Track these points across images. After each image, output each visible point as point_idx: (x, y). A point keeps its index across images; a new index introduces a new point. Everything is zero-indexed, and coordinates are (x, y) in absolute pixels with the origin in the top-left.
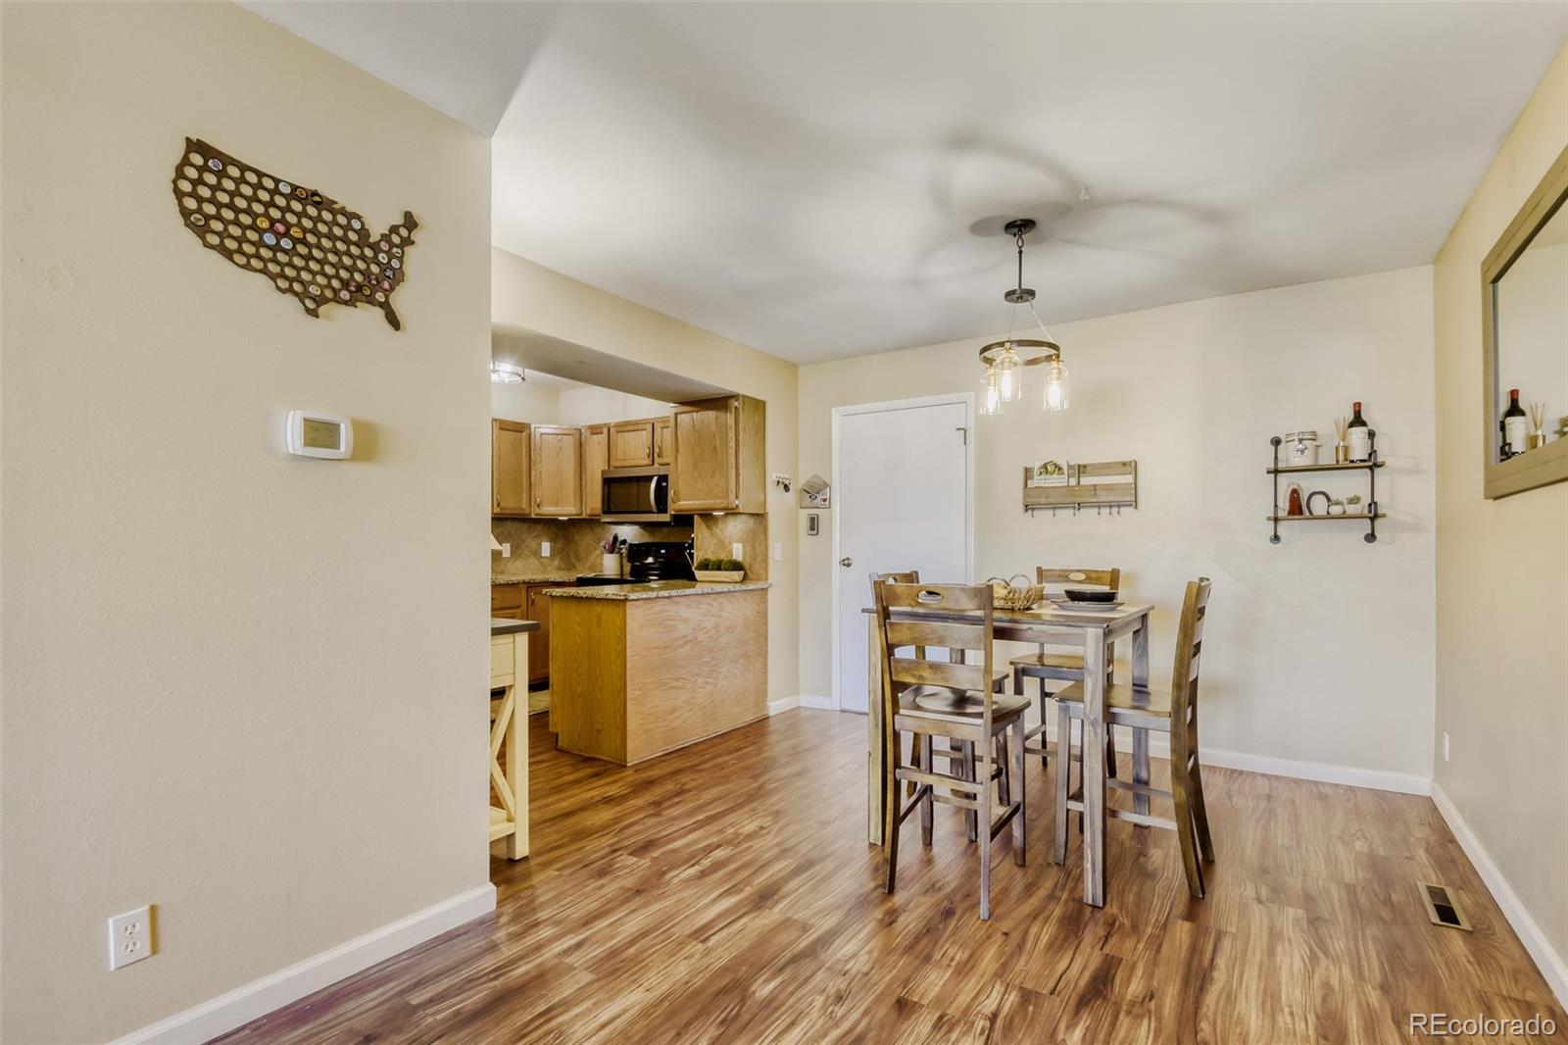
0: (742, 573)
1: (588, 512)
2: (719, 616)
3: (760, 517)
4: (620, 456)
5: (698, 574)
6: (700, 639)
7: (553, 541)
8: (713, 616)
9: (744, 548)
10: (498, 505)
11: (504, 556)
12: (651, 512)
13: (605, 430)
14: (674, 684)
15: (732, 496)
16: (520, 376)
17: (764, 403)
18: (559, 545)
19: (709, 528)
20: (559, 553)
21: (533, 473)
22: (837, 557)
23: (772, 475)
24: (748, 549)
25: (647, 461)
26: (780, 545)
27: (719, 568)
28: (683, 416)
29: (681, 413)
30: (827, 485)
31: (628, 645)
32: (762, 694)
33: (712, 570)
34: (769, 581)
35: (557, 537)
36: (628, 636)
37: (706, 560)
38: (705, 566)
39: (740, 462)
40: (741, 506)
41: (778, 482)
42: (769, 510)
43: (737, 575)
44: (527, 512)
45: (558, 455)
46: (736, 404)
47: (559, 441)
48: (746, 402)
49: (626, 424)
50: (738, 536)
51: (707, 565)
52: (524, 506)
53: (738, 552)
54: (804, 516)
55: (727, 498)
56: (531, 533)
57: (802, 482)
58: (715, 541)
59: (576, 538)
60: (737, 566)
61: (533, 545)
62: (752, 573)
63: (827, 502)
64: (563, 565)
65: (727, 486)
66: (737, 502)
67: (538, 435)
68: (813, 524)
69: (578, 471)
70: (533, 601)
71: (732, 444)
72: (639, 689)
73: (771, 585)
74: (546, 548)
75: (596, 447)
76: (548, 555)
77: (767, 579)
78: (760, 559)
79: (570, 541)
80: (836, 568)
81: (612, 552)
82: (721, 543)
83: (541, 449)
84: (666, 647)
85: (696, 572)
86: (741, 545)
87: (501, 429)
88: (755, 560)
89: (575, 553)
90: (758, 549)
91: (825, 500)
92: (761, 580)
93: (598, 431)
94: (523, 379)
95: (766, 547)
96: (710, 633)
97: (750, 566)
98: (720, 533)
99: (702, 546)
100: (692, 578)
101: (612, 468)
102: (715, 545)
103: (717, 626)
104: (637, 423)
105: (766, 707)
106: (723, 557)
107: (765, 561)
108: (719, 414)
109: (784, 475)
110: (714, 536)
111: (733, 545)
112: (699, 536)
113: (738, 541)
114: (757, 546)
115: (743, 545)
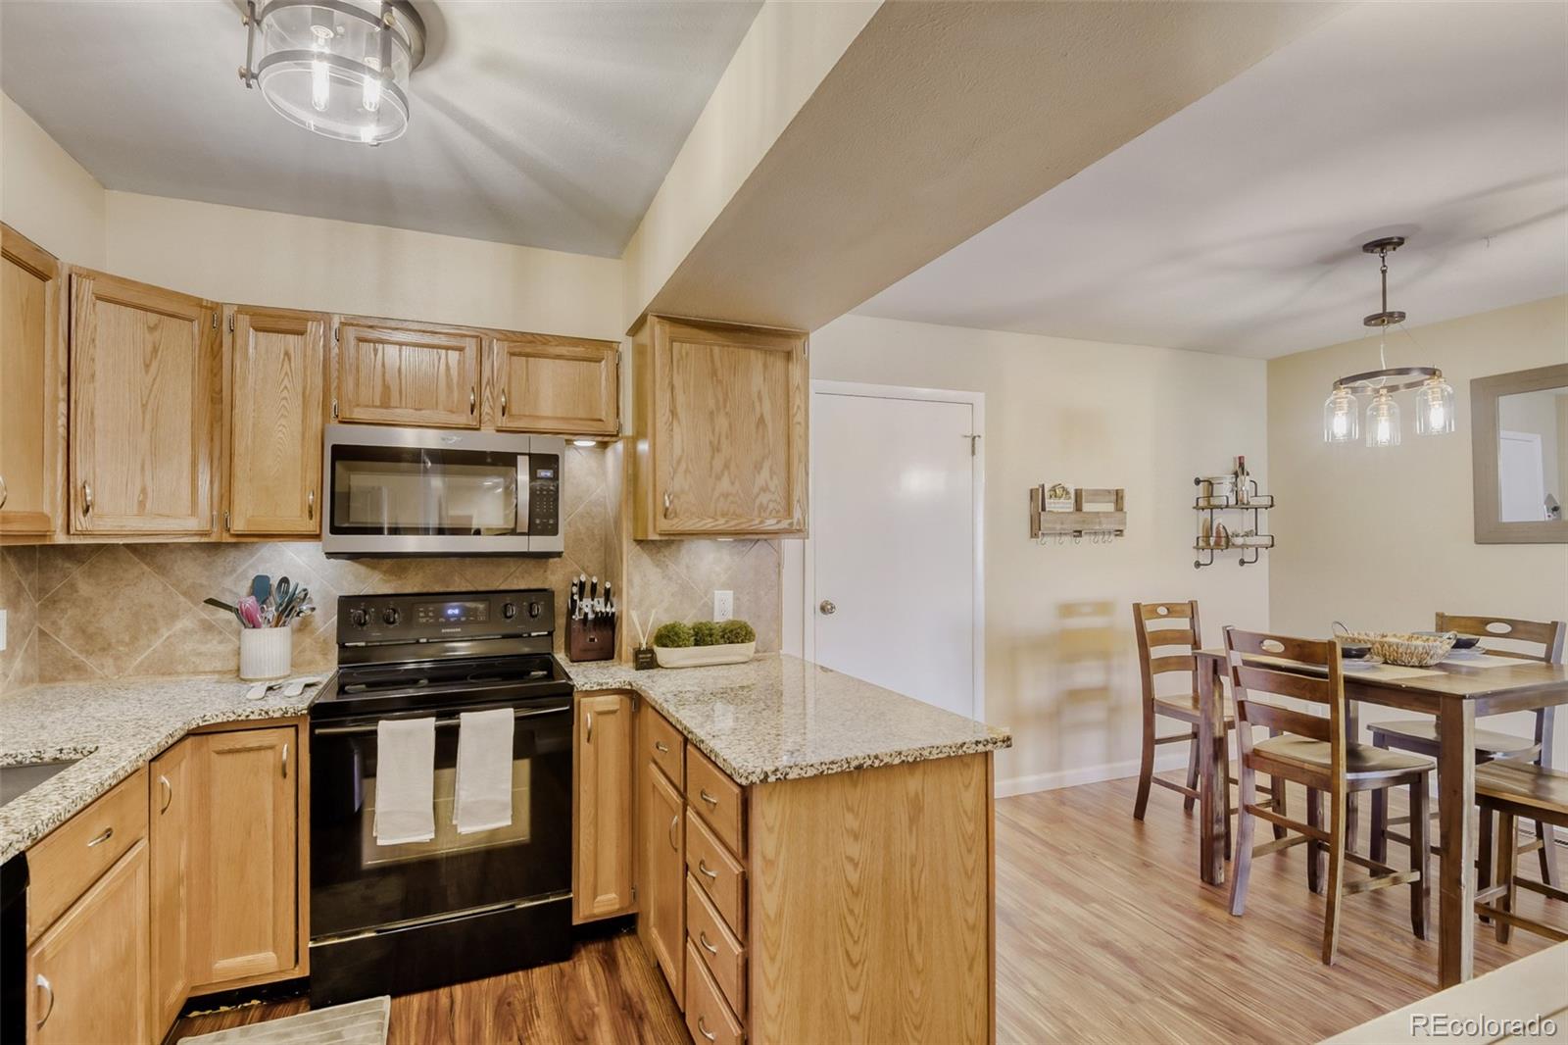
5: (660, 654)
7: (12, 604)
9: (736, 599)
18: (24, 613)
24: (745, 599)
35: (19, 591)
50: (724, 577)
52: (48, 512)
53: (723, 609)
55: (789, 513)
58: (673, 589)
71: (800, 418)
76: (4, 645)
77: (780, 648)
78: (767, 615)
82: (685, 590)
86: (732, 592)
88: (757, 617)
90: (764, 599)
95: (780, 595)
98: (683, 573)
107: (778, 617)
110: (670, 579)
111: (714, 593)
112: (637, 580)
113: (725, 586)
114: (762, 593)
115: (734, 594)
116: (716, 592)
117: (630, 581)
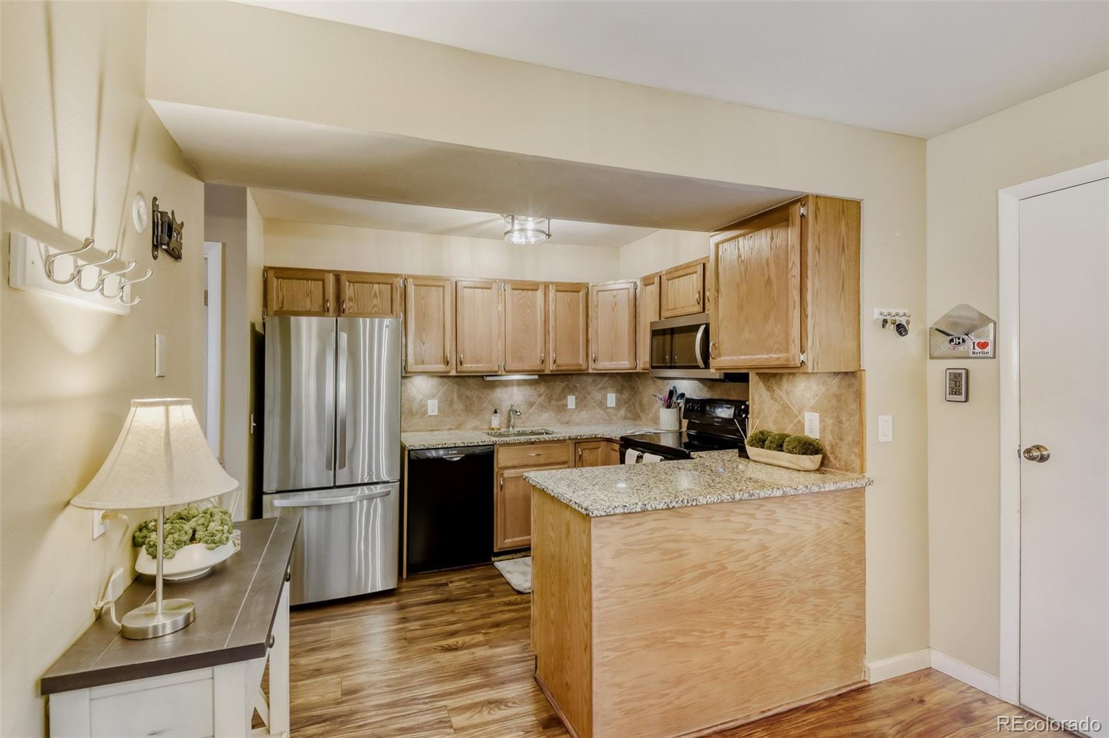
0: (819, 457)
1: (641, 366)
2: (769, 532)
3: (851, 377)
4: (671, 306)
5: (751, 450)
6: (731, 568)
7: (619, 392)
8: (754, 532)
9: (822, 420)
10: (555, 362)
11: (569, 407)
12: (697, 367)
13: (657, 280)
14: (680, 640)
15: (795, 348)
16: (544, 232)
17: (857, 204)
18: (625, 395)
19: (769, 388)
20: (626, 403)
21: (590, 329)
22: (1010, 444)
23: (872, 312)
24: (830, 422)
25: (698, 308)
26: (889, 418)
27: (780, 447)
28: (726, 245)
29: (723, 242)
30: (988, 320)
31: (594, 582)
32: (854, 648)
33: (769, 448)
34: (868, 474)
35: (623, 387)
36: (594, 568)
37: (762, 433)
38: (761, 441)
39: (809, 297)
40: (810, 365)
41: (885, 322)
42: (866, 364)
43: (811, 461)
44: (584, 367)
45: (613, 310)
46: (802, 210)
47: (614, 297)
48: (821, 207)
49: (677, 269)
50: (812, 402)
51: (764, 441)
52: (581, 362)
53: (812, 427)
54: (937, 373)
55: (787, 350)
56: (596, 386)
57: (933, 318)
58: (777, 407)
59: (641, 389)
60: (808, 447)
61: (598, 396)
62: (836, 458)
63: (989, 349)
64: (629, 415)
65: (787, 333)
66: (802, 357)
67: (595, 292)
68: (958, 386)
69: (633, 324)
70: (580, 456)
71: (796, 271)
72: (614, 650)
73: (870, 482)
74: (611, 399)
75: (649, 298)
76: (614, 405)
77: (862, 471)
78: (850, 438)
79: (635, 392)
80: (1010, 463)
81: (669, 407)
82: (785, 409)
83: (597, 306)
84: (665, 584)
85: (748, 447)
86: (818, 415)
87: (557, 291)
88: (841, 439)
89: (640, 403)
90: (846, 425)
91: (983, 345)
92: (853, 471)
93: (651, 281)
94: (549, 235)
95: (861, 422)
96: (751, 560)
97: (832, 447)
98: (784, 396)
99: (759, 413)
100: (743, 454)
101: (663, 319)
102: (778, 412)
103: (763, 548)
104: (688, 266)
105: (861, 669)
106: (789, 429)
107: (859, 442)
108: (775, 231)
109: (897, 310)
110: (776, 400)
111: (804, 415)
112: (756, 398)
113: (813, 409)
114: (844, 419)
115: (820, 416)
116: (806, 413)
117: (753, 400)
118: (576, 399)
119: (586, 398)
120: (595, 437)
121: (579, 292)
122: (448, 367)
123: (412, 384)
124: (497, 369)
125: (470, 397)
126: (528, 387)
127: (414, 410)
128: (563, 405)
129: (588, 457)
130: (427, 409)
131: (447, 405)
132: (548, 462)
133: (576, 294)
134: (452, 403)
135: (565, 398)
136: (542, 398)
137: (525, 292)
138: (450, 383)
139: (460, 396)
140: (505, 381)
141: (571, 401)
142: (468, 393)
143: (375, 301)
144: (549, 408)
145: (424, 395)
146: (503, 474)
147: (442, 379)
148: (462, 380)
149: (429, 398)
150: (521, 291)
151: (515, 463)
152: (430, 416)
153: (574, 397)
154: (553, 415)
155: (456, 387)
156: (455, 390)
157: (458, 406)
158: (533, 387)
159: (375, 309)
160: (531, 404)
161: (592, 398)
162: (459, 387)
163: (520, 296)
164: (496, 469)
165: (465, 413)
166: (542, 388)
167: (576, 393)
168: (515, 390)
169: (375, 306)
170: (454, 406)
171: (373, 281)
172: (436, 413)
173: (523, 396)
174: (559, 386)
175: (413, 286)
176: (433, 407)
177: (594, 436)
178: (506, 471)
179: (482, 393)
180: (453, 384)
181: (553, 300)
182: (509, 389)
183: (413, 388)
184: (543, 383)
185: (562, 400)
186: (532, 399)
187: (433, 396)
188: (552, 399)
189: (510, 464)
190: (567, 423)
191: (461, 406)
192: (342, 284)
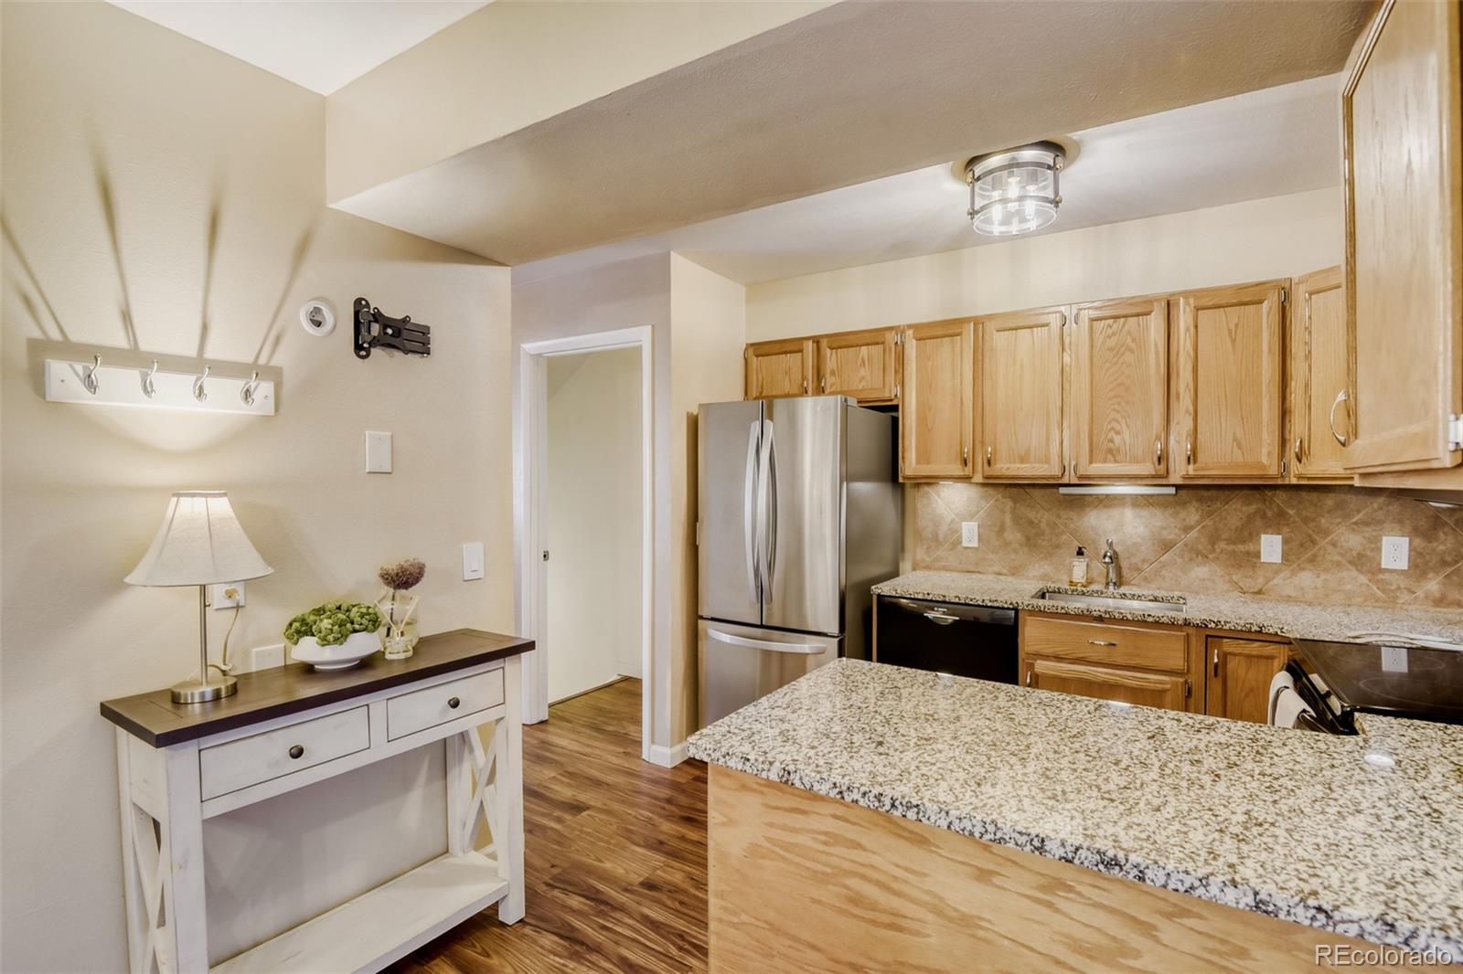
11: (1264, 559)
56: (1348, 518)
61: (1354, 540)
64: (1453, 596)
67: (1304, 296)
70: (1216, 667)
74: (1395, 550)
76: (1402, 566)
87: (1199, 309)
118: (1285, 542)
119: (1314, 542)
120: (1260, 632)
121: (1260, 302)
122: (966, 469)
123: (939, 496)
124: (1057, 472)
125: (1036, 521)
126: (1157, 512)
127: (941, 536)
128: (1248, 553)
129: (1242, 673)
130: (961, 536)
131: (993, 534)
132: (1132, 662)
133: (1252, 308)
134: (1002, 530)
135: (1253, 536)
136: (1193, 534)
137: (1122, 320)
138: (1000, 496)
139: (1016, 519)
140: (1107, 495)
141: (1271, 546)
142: (1032, 515)
143: (862, 372)
144: (1211, 556)
145: (957, 515)
146: (1033, 664)
147: (986, 489)
148: (1022, 491)
149: (964, 519)
150: (1111, 321)
151: (1060, 650)
152: (966, 548)
153: (1277, 539)
154: (1219, 571)
155: (1009, 504)
156: (1008, 509)
157: (1014, 536)
158: (1171, 511)
159: (863, 383)
160: (1167, 546)
161: (1334, 545)
162: (1015, 504)
163: (1110, 331)
164: (1021, 655)
165: (1026, 549)
166: (1192, 515)
167: (1286, 529)
168: (1129, 514)
169: (863, 378)
170: (1005, 535)
171: (860, 343)
172: (975, 544)
173: (1146, 526)
174: (1236, 511)
175: (914, 341)
176: (970, 533)
177: (1255, 628)
178: (1038, 662)
179: (1059, 516)
180: (1004, 497)
181: (1188, 329)
182: (1115, 512)
183: (939, 500)
184: (1194, 503)
185: (1244, 542)
186: (1169, 535)
187: (971, 517)
188: (1219, 538)
189: (1048, 650)
190: (1259, 592)
191: (1019, 536)
192: (822, 353)
